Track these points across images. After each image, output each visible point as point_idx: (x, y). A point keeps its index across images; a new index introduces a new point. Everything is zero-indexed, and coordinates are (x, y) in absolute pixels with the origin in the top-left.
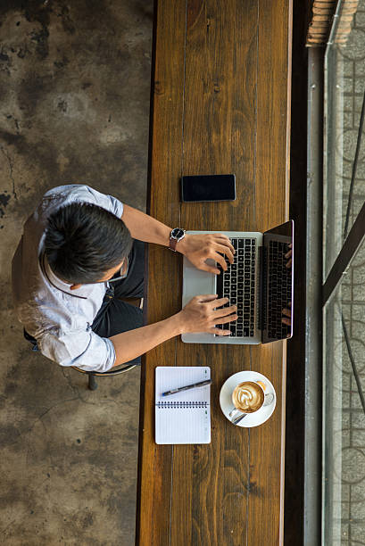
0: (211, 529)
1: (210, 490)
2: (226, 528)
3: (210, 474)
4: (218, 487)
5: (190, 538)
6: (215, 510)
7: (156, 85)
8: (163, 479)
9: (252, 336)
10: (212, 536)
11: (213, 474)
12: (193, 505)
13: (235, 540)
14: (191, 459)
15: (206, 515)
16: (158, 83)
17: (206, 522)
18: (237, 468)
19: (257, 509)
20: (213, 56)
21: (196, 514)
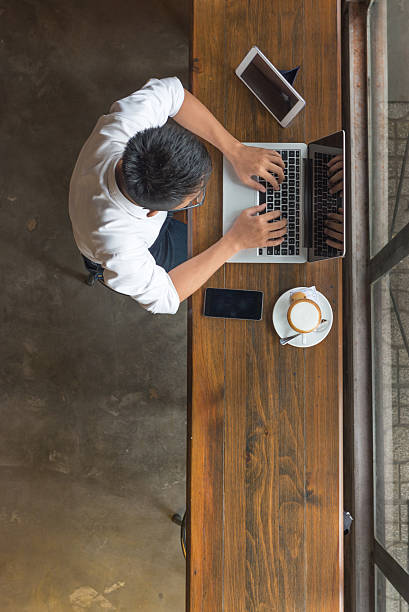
0: (267, 542)
1: (265, 499)
2: (282, 540)
3: (264, 483)
4: (273, 496)
5: (244, 551)
6: (270, 521)
7: (195, 63)
8: (215, 490)
9: (298, 254)
10: (268, 549)
11: (267, 483)
12: (246, 516)
13: (292, 552)
14: (244, 468)
15: (261, 527)
16: (197, 60)
17: (261, 535)
18: (292, 475)
19: (315, 518)
20: (255, 30)
21: (250, 525)
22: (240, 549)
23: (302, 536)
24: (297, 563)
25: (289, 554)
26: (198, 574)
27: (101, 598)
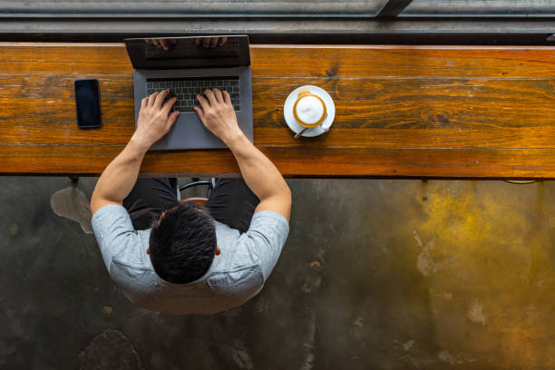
22: (375, 133)
23: (365, 81)
24: (388, 85)
25: (379, 92)
26: (396, 168)
27: (426, 249)
